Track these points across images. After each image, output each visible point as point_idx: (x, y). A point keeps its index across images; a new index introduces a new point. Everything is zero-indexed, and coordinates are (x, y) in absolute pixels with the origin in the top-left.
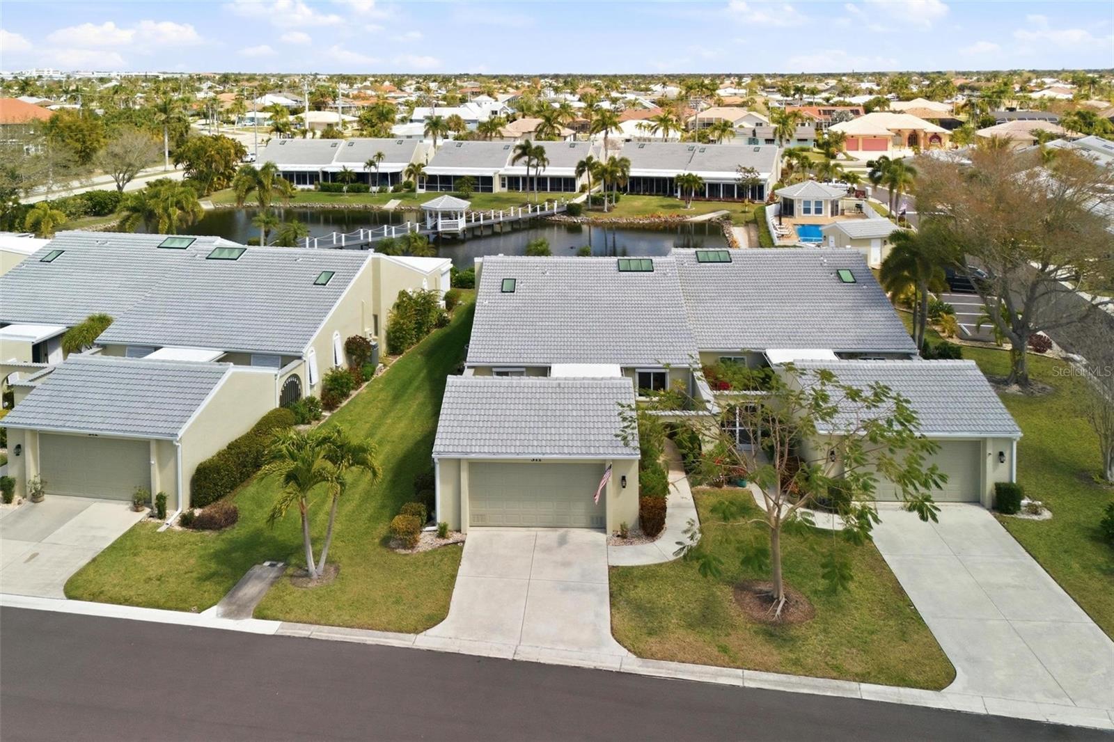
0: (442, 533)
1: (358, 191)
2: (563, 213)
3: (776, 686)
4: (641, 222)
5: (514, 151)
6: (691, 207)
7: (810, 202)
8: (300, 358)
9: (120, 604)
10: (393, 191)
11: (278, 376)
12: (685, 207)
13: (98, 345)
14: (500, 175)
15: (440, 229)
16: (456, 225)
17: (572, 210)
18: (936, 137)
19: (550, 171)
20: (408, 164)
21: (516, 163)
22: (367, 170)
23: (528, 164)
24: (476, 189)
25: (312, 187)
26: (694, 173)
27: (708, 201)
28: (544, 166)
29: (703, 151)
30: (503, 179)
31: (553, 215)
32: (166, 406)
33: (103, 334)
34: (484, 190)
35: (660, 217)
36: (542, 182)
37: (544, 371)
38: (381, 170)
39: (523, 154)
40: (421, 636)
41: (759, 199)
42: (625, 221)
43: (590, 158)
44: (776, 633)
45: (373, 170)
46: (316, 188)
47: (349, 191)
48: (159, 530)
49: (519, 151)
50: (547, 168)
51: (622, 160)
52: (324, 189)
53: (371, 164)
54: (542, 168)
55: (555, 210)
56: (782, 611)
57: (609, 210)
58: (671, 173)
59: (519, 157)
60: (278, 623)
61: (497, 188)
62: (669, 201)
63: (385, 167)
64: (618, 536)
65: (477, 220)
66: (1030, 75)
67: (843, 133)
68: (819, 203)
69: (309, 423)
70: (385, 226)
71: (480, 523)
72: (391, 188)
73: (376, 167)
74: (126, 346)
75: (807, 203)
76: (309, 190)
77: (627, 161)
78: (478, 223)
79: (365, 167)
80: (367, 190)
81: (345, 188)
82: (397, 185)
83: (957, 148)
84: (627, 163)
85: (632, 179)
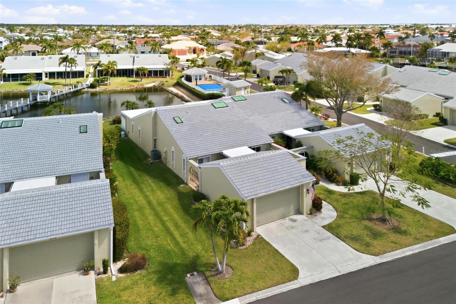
0: (250, 234)
2: (88, 87)
4: (126, 89)
5: (59, 60)
6: (143, 81)
7: (197, 76)
12: (141, 81)
14: (47, 72)
16: (47, 98)
17: (93, 86)
18: (202, 50)
21: (60, 65)
23: (66, 66)
27: (148, 78)
29: (138, 57)
31: (84, 89)
35: (133, 86)
36: (74, 74)
37: (221, 156)
39: (63, 61)
40: (299, 280)
41: (168, 76)
42: (119, 89)
44: (399, 231)
48: (113, 280)
49: (61, 60)
50: (77, 67)
55: (84, 87)
57: (109, 84)
58: (129, 67)
59: (61, 63)
61: (44, 78)
62: (131, 79)
64: (309, 214)
66: (202, 27)
67: (172, 49)
68: (200, 76)
71: (258, 225)
75: (196, 76)
83: (208, 53)
84: (116, 63)
85: (123, 70)
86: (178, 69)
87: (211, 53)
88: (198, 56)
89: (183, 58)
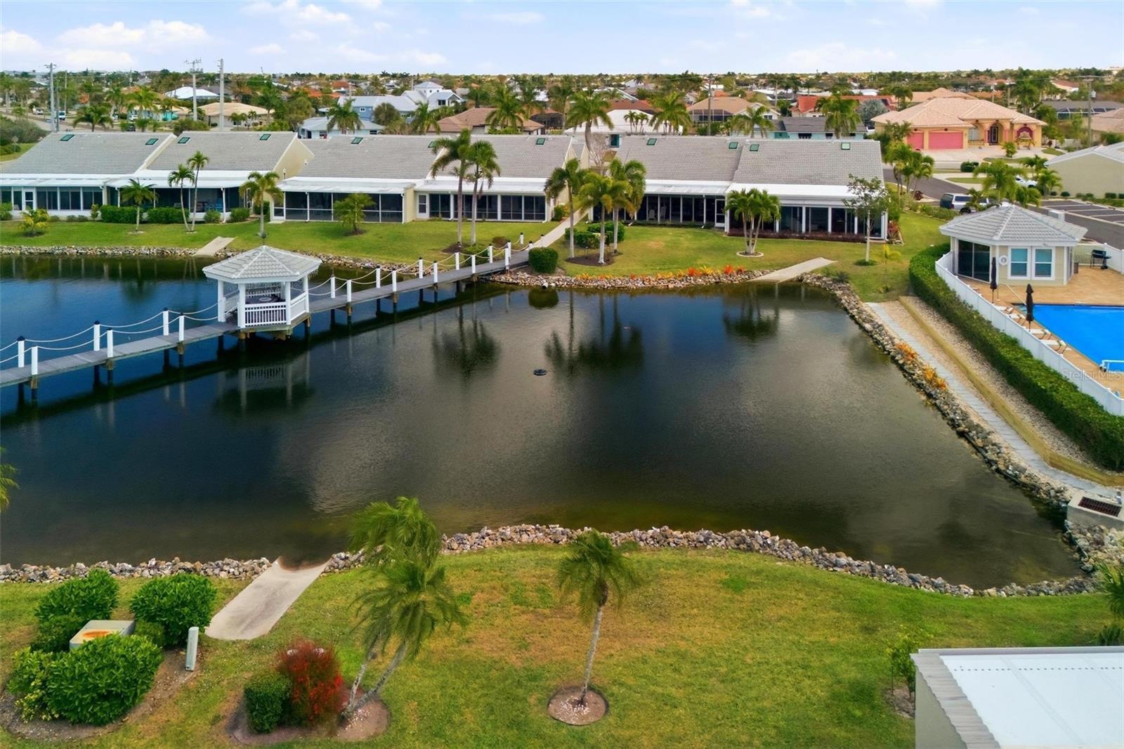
2: (521, 267)
7: (1021, 251)
10: (230, 221)
12: (748, 252)
14: (415, 192)
15: (240, 325)
16: (283, 314)
17: (541, 262)
18: (1026, 130)
19: (503, 184)
21: (440, 169)
22: (174, 185)
23: (461, 174)
24: (372, 216)
25: (87, 214)
27: (783, 239)
28: (490, 177)
29: (755, 148)
30: (422, 198)
31: (503, 272)
34: (387, 218)
35: (705, 275)
36: (486, 204)
38: (202, 184)
39: (452, 157)
41: (872, 233)
42: (640, 283)
43: (573, 164)
45: (187, 183)
46: (95, 216)
47: (151, 220)
49: (443, 152)
51: (630, 166)
52: (108, 218)
53: (183, 174)
54: (486, 180)
55: (507, 263)
57: (609, 259)
58: (709, 188)
59: (445, 161)
61: (410, 211)
62: (710, 238)
63: (208, 179)
67: (907, 124)
68: (1044, 254)
72: (225, 215)
73: (194, 180)
75: (1019, 253)
76: (83, 219)
77: (639, 166)
78: (340, 301)
79: (171, 180)
81: (144, 216)
82: (237, 210)
83: (1050, 143)
84: (640, 172)
86: (927, 200)
87: (1062, 142)
88: (1010, 153)
89: (945, 160)
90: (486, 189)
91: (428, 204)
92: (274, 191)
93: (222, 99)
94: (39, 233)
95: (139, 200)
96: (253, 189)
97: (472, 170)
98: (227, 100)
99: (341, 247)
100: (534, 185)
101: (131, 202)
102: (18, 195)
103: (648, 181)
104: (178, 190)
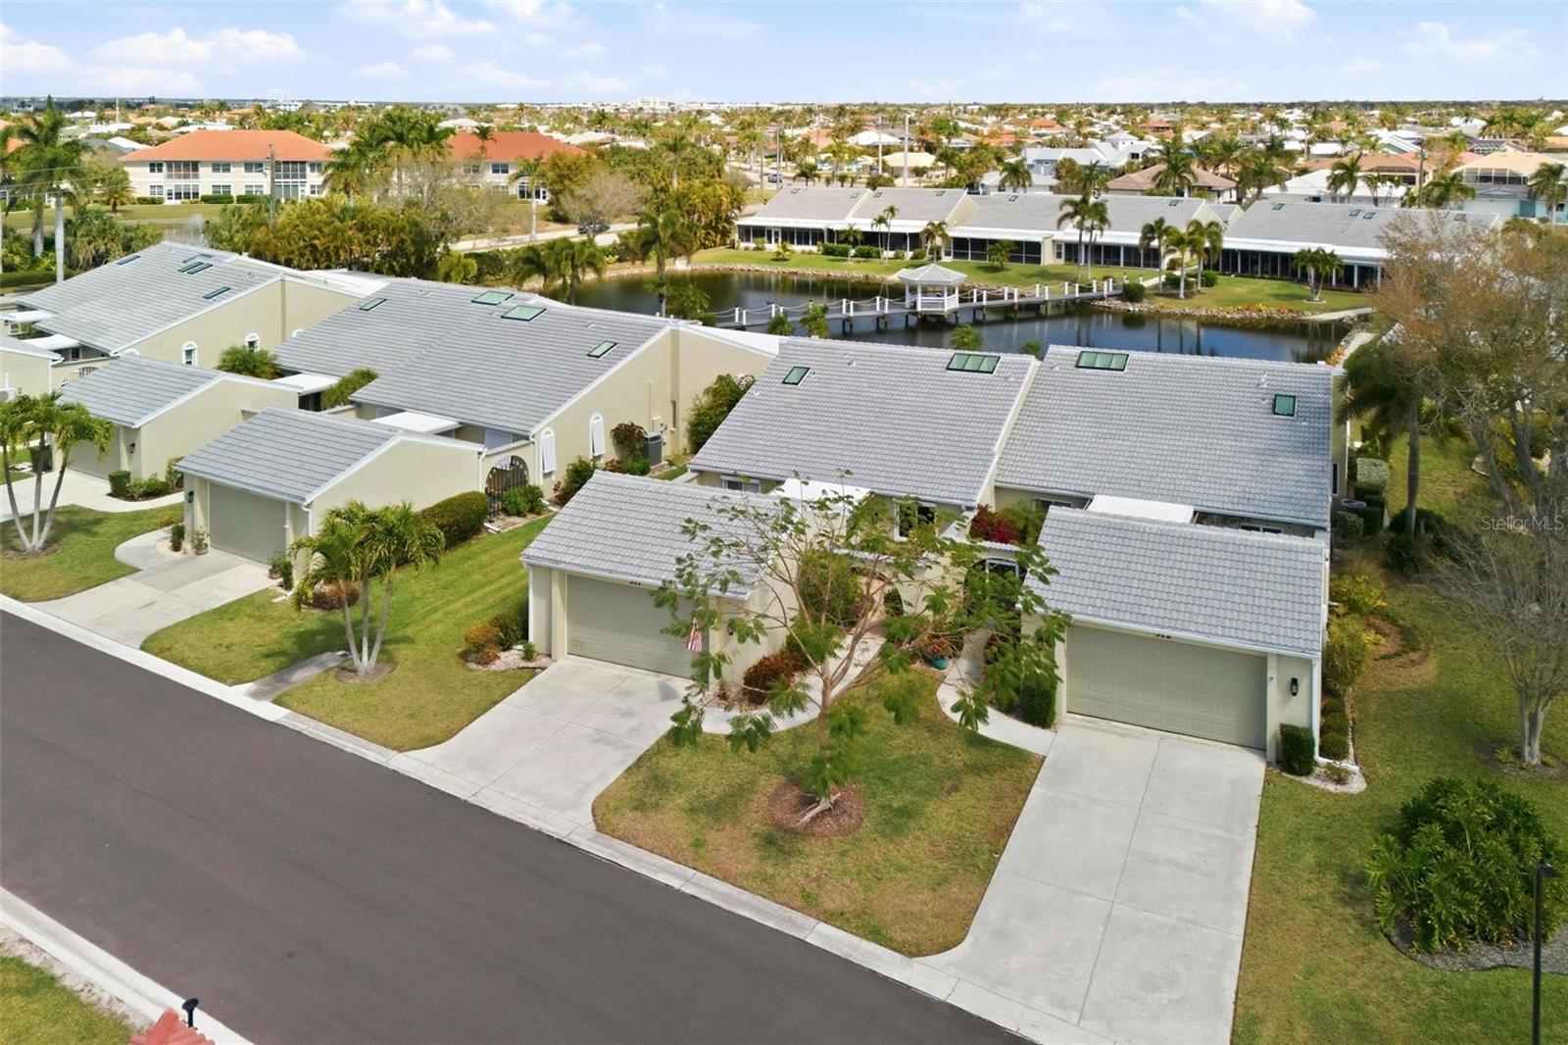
0: (529, 655)
1: (867, 256)
2: (1116, 297)
3: (717, 899)
4: (1228, 316)
5: (1061, 208)
6: (1321, 300)
8: (527, 438)
9: (175, 663)
10: (912, 258)
11: (483, 456)
12: (1311, 299)
13: (352, 402)
14: (1054, 241)
15: (919, 309)
16: (943, 305)
17: (1133, 294)
19: (1108, 237)
20: (927, 222)
21: (1062, 225)
22: (875, 229)
23: (1080, 226)
24: (1016, 258)
25: (814, 249)
26: (1328, 249)
27: (1357, 291)
28: (1101, 230)
29: (1369, 216)
30: (1058, 247)
31: (1102, 298)
32: (314, 468)
33: (360, 390)
34: (1029, 260)
35: (1259, 311)
38: (893, 230)
39: (1075, 213)
40: (401, 757)
42: (1204, 313)
43: (1161, 221)
44: (777, 842)
45: (883, 228)
46: (818, 250)
47: (858, 255)
48: (275, 600)
49: (1069, 209)
50: (1105, 232)
51: (1211, 224)
52: (828, 252)
53: (881, 220)
54: (1099, 232)
55: (1105, 293)
56: (813, 819)
57: (1187, 296)
58: (1292, 247)
59: (1070, 216)
60: (285, 711)
61: (1048, 258)
63: (897, 226)
64: (719, 695)
65: (980, 299)
69: (525, 516)
70: (844, 301)
71: (578, 652)
72: (909, 254)
73: (888, 226)
74: (377, 406)
76: (810, 253)
78: (979, 304)
79: (873, 225)
80: (878, 255)
81: (853, 252)
82: (917, 250)
85: (1245, 254)
90: (1099, 240)
91: (1063, 251)
92: (944, 236)
93: (906, 149)
94: (786, 260)
95: (851, 239)
96: (929, 234)
97: (1088, 223)
98: (911, 150)
99: (991, 279)
100: (1133, 238)
101: (846, 241)
102: (769, 232)
103: (1225, 238)
104: (876, 233)
